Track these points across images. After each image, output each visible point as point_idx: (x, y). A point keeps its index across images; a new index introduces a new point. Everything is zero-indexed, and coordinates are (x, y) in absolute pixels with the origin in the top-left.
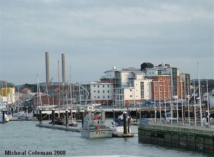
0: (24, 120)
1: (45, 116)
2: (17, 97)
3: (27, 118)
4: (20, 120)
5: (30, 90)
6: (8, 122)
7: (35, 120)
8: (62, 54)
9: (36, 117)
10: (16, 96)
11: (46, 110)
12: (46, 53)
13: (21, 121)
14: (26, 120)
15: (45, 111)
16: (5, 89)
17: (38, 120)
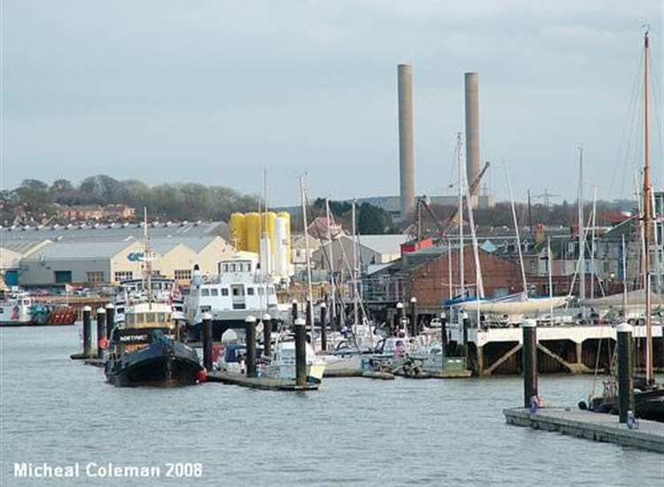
0: (396, 374)
1: (509, 354)
2: (298, 254)
3: (409, 364)
4: (377, 373)
5: (340, 227)
6: (318, 381)
7: (456, 377)
8: (467, 75)
9: (458, 361)
10: (295, 251)
11: (508, 321)
12: (401, 68)
13: (384, 378)
14: (406, 376)
15: (504, 326)
16: (246, 218)
17: (469, 373)
